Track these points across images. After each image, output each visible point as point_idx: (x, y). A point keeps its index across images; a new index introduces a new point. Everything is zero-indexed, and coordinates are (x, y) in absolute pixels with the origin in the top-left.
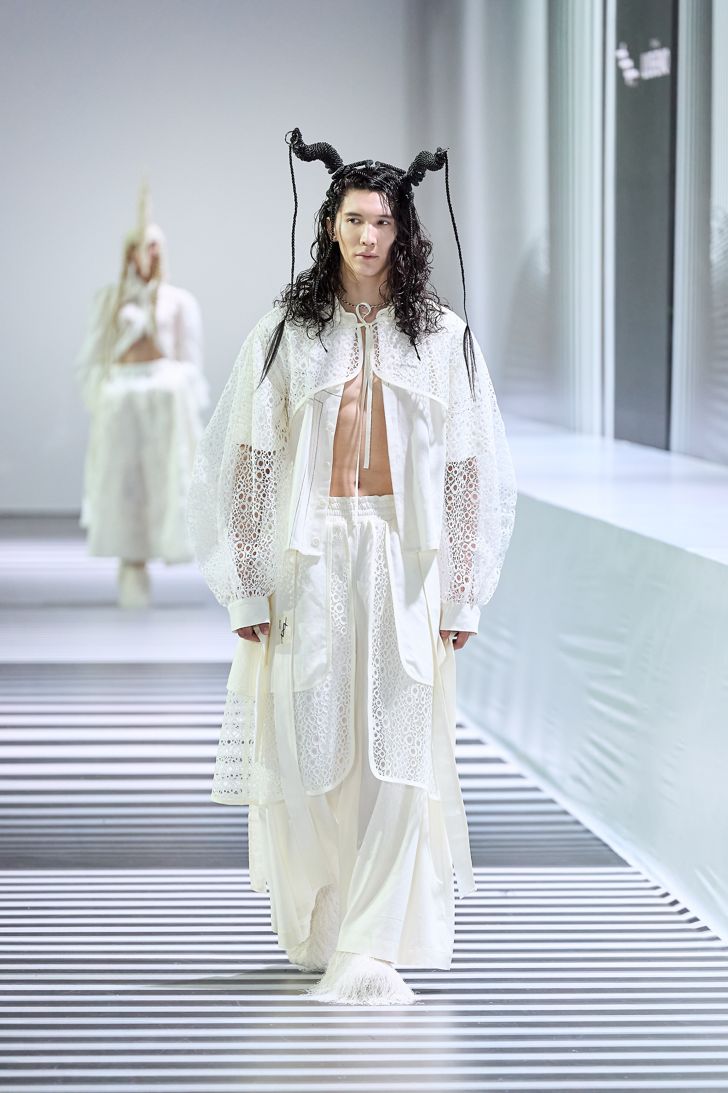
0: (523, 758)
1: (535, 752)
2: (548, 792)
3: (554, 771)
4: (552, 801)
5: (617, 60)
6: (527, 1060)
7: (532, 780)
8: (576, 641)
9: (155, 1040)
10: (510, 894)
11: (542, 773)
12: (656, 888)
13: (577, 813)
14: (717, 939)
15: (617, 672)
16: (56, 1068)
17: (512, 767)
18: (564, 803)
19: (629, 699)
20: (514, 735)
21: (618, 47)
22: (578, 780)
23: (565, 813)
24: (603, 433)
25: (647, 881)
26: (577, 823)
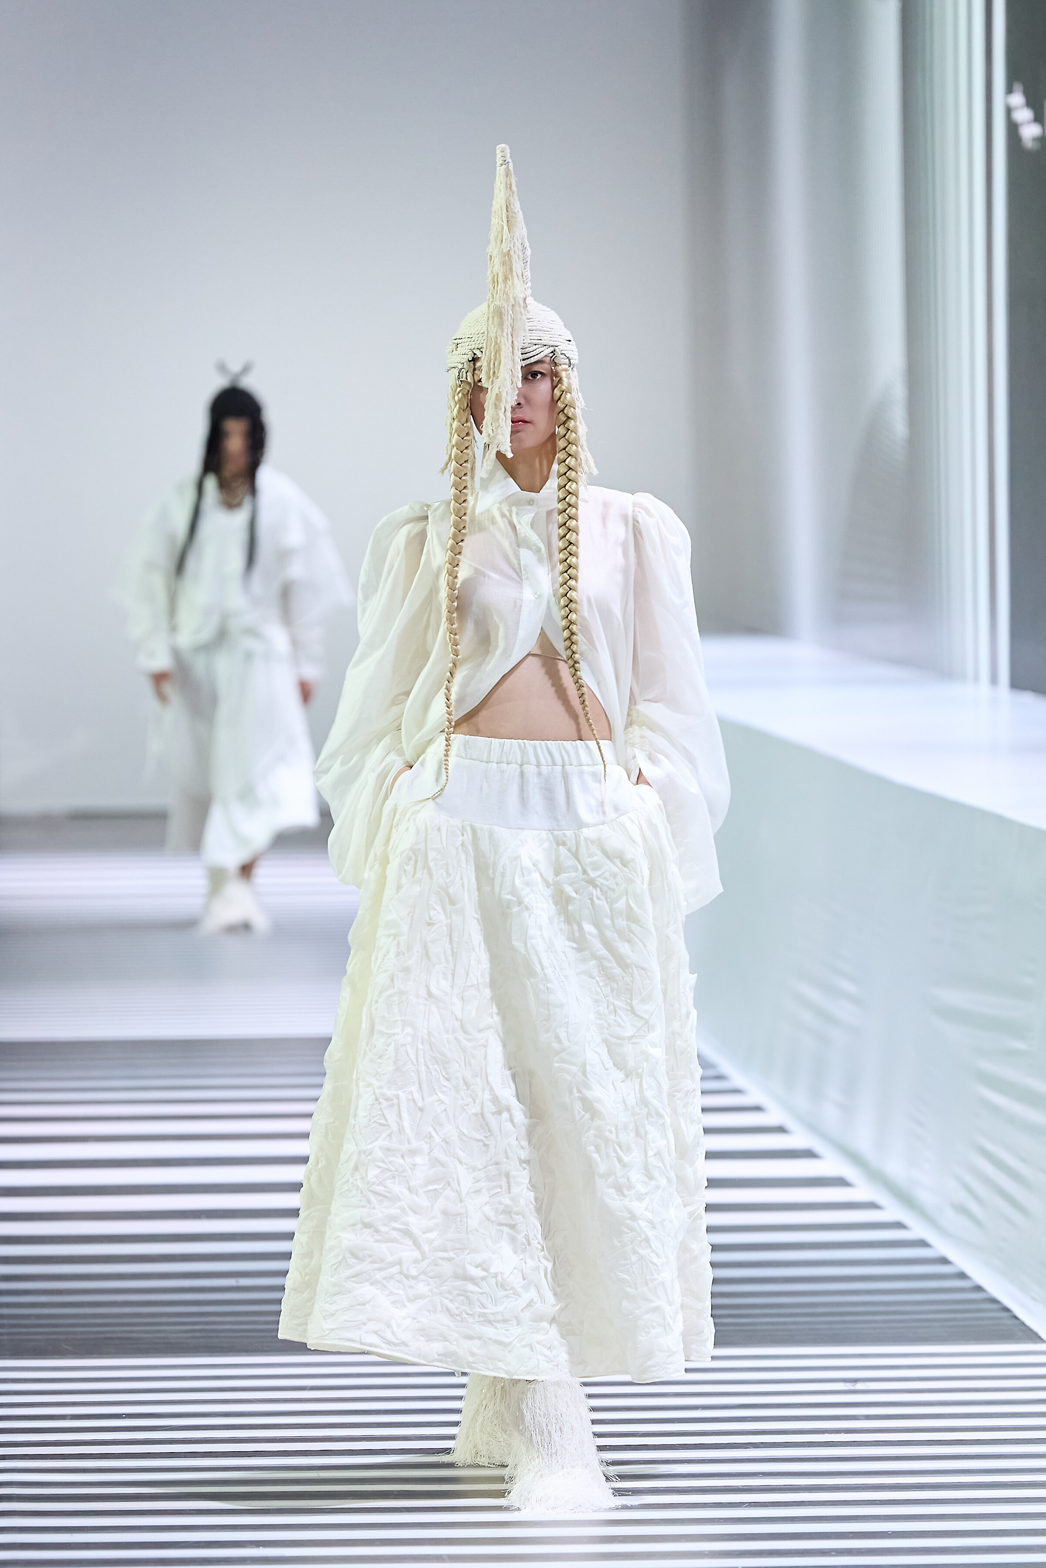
0: (878, 1177)
1: (895, 1168)
2: (917, 1230)
3: (925, 1197)
4: (923, 1244)
5: (1009, 111)
7: (892, 1212)
8: (955, 997)
10: (860, 1386)
11: (907, 1200)
13: (962, 1261)
15: (1020, 1045)
17: (861, 1192)
18: (941, 1247)
20: (863, 1142)
21: (1009, 90)
22: (962, 1210)
23: (944, 1261)
24: (994, 680)
26: (979, 1288)
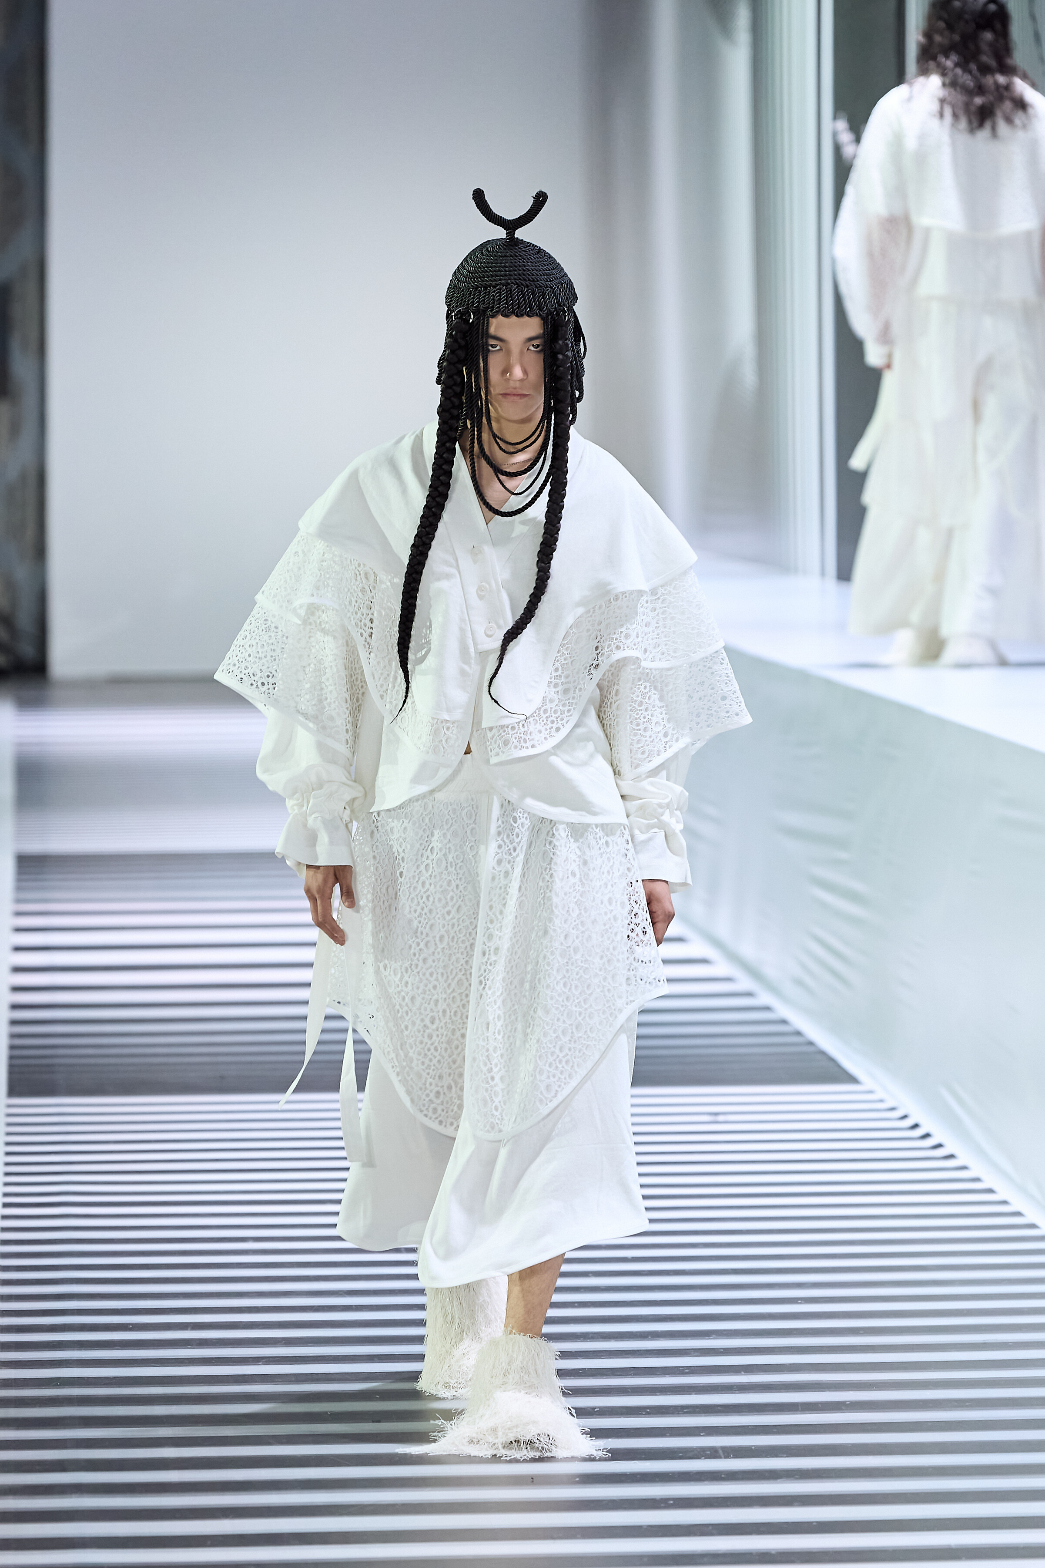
0: (733, 957)
1: (748, 950)
2: (764, 998)
3: (770, 972)
4: (767, 1008)
5: (835, 135)
6: (745, 1313)
7: (744, 983)
8: (794, 819)
9: (306, 1295)
10: (721, 1118)
11: (754, 973)
12: (893, 1109)
13: (799, 1021)
14: (964, 1168)
15: (843, 855)
16: (189, 1329)
17: (721, 968)
18: (783, 1011)
19: (857, 886)
20: (723, 929)
21: (835, 118)
22: (799, 982)
23: (784, 1022)
24: (823, 573)
25: (881, 1101)
26: (798, 1033)
